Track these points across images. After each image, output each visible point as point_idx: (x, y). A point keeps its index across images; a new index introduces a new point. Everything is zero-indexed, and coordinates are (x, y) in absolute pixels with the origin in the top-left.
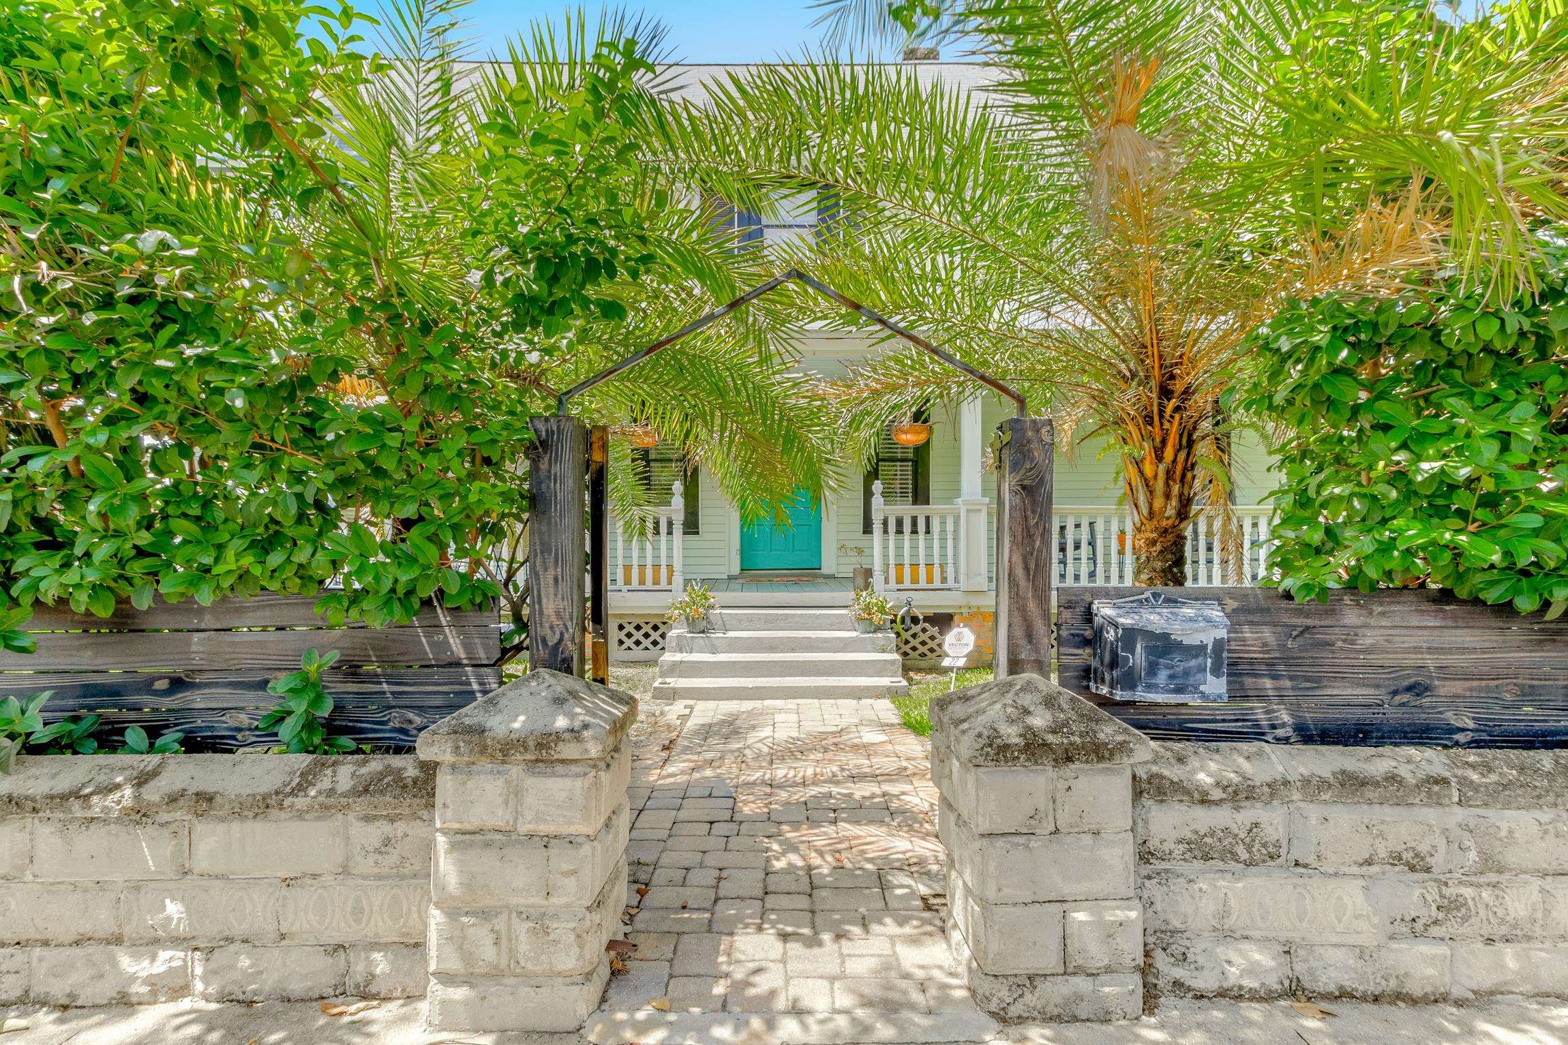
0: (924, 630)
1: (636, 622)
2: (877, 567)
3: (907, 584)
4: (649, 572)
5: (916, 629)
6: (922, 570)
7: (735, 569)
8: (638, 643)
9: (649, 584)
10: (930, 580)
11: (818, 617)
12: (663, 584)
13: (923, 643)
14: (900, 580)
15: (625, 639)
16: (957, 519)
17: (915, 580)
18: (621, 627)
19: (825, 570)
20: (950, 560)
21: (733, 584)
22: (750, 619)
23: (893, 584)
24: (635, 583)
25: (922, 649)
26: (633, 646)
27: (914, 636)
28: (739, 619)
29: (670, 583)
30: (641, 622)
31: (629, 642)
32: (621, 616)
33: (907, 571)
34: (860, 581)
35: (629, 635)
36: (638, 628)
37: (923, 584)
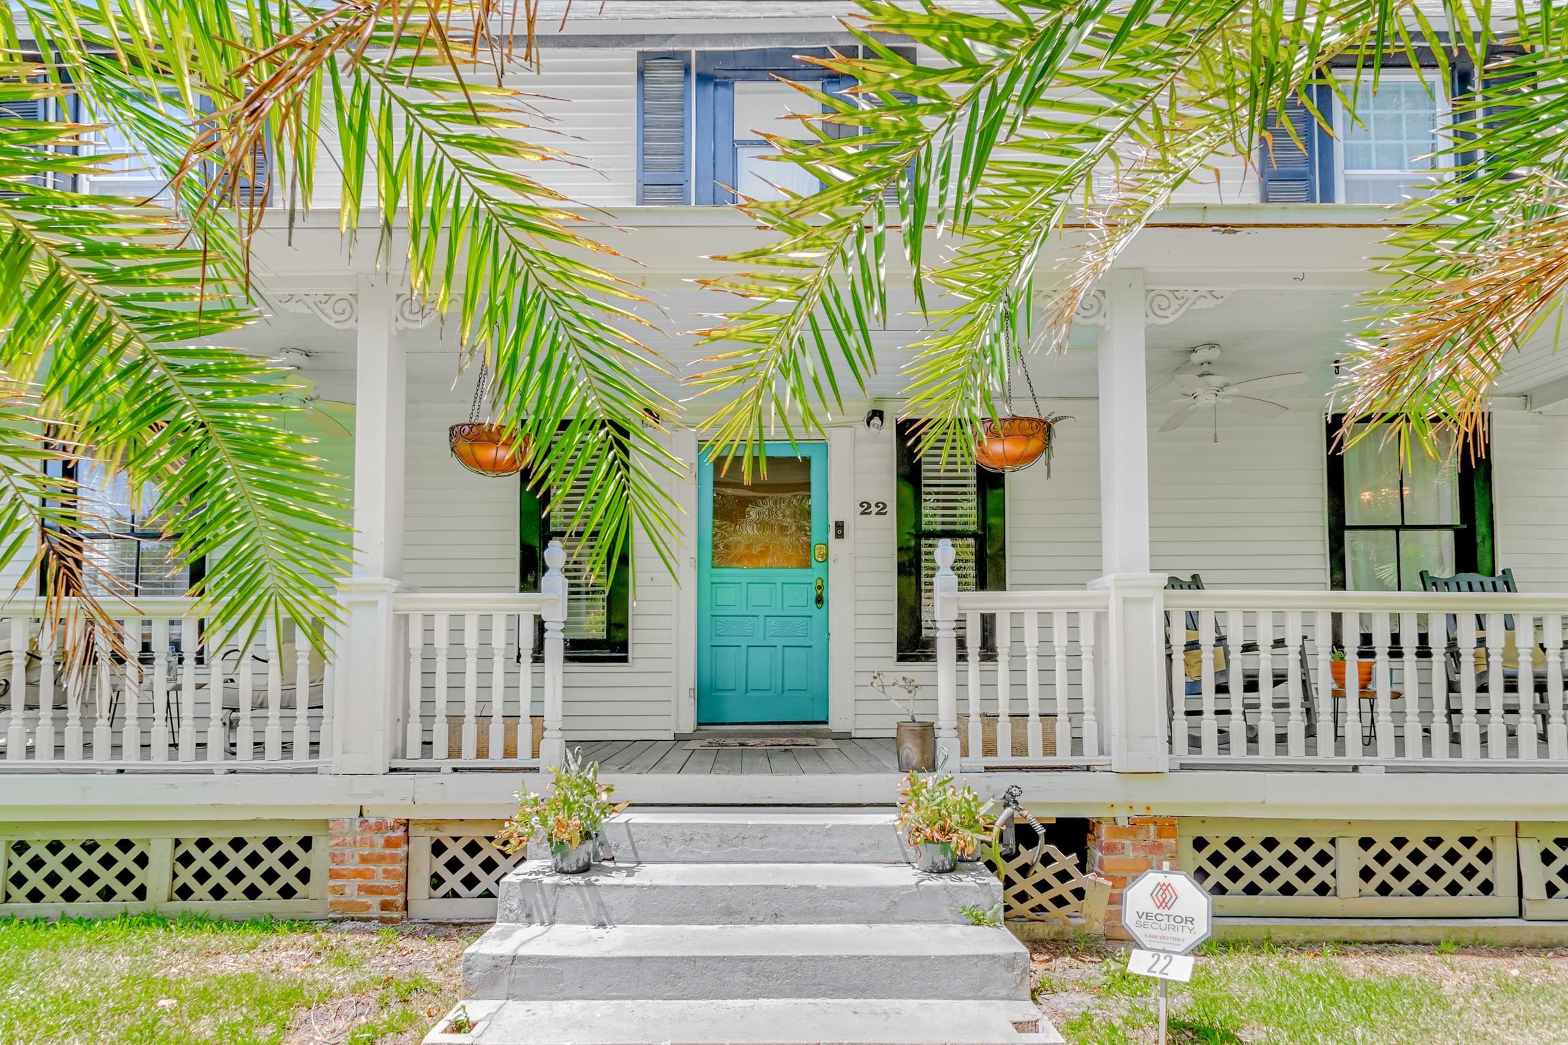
0: (1047, 860)
1: (468, 835)
2: (945, 721)
3: (1004, 756)
4: (497, 730)
5: (1028, 856)
6: (1034, 727)
7: (688, 724)
8: (470, 882)
9: (496, 757)
10: (1050, 749)
11: (829, 832)
12: (524, 758)
13: (1043, 886)
14: (990, 749)
15: (445, 873)
16: (1101, 619)
17: (1020, 749)
18: (438, 848)
19: (836, 725)
20: (1088, 706)
21: (678, 757)
22: (689, 836)
23: (977, 758)
24: (468, 757)
25: (1038, 898)
26: (461, 889)
27: (1024, 870)
28: (665, 835)
29: (535, 754)
30: (478, 834)
31: (453, 881)
32: (438, 824)
33: (1004, 729)
34: (911, 750)
35: (454, 865)
36: (473, 849)
37: (1035, 756)
